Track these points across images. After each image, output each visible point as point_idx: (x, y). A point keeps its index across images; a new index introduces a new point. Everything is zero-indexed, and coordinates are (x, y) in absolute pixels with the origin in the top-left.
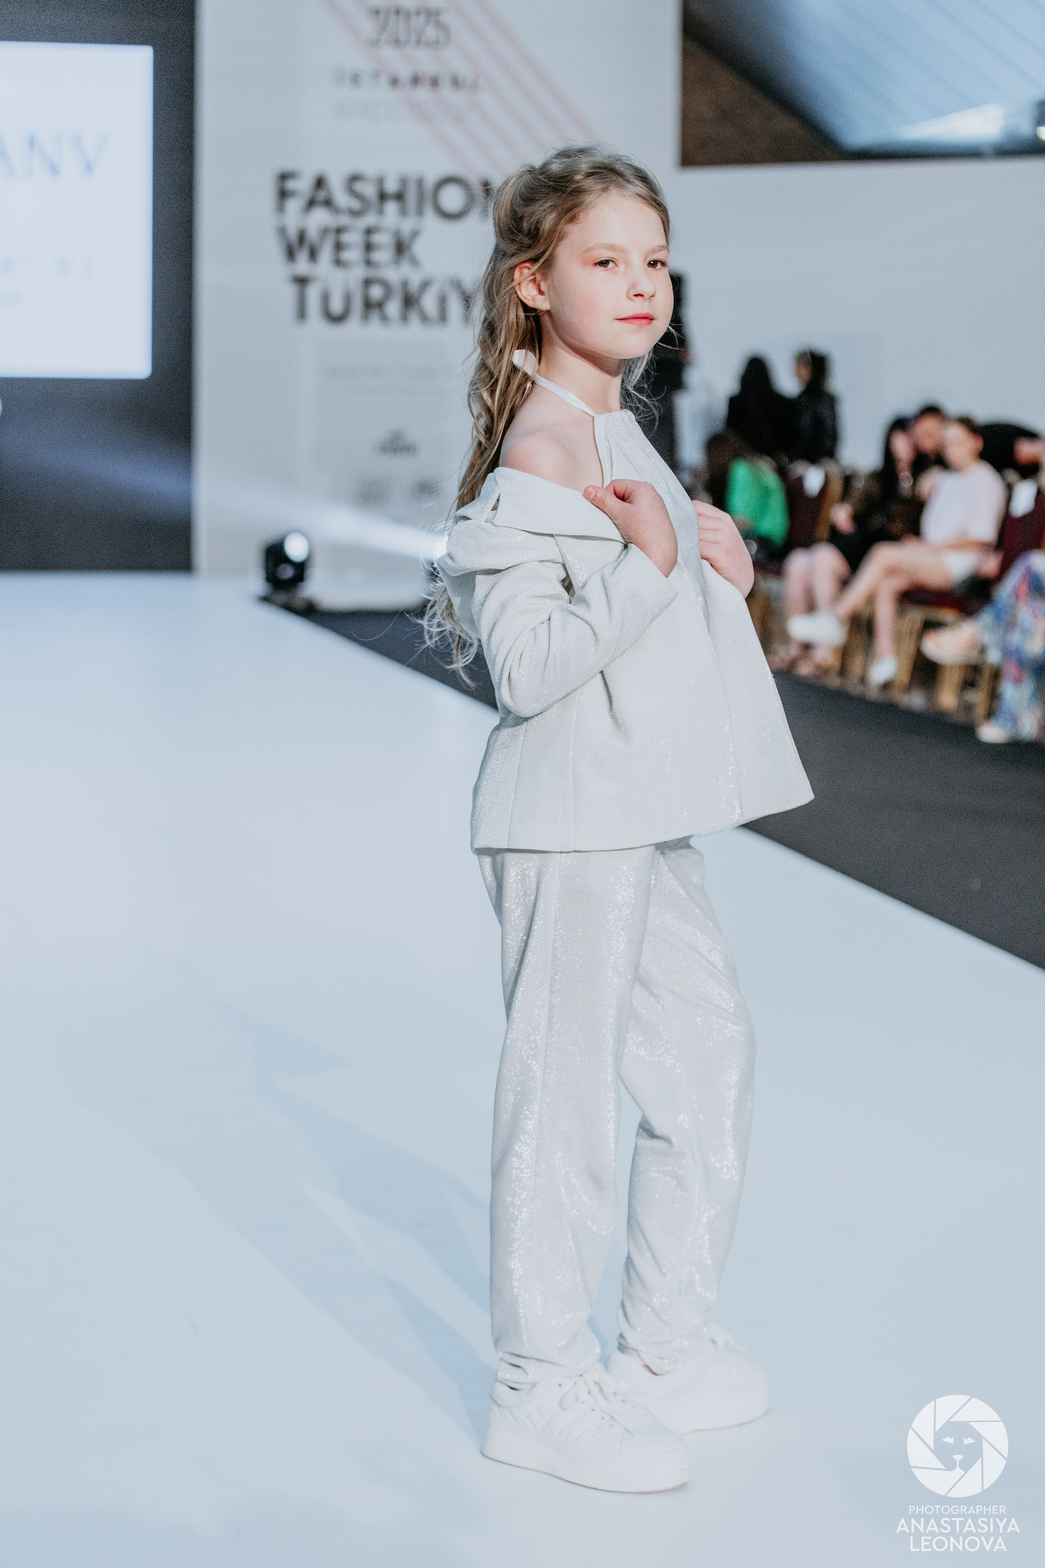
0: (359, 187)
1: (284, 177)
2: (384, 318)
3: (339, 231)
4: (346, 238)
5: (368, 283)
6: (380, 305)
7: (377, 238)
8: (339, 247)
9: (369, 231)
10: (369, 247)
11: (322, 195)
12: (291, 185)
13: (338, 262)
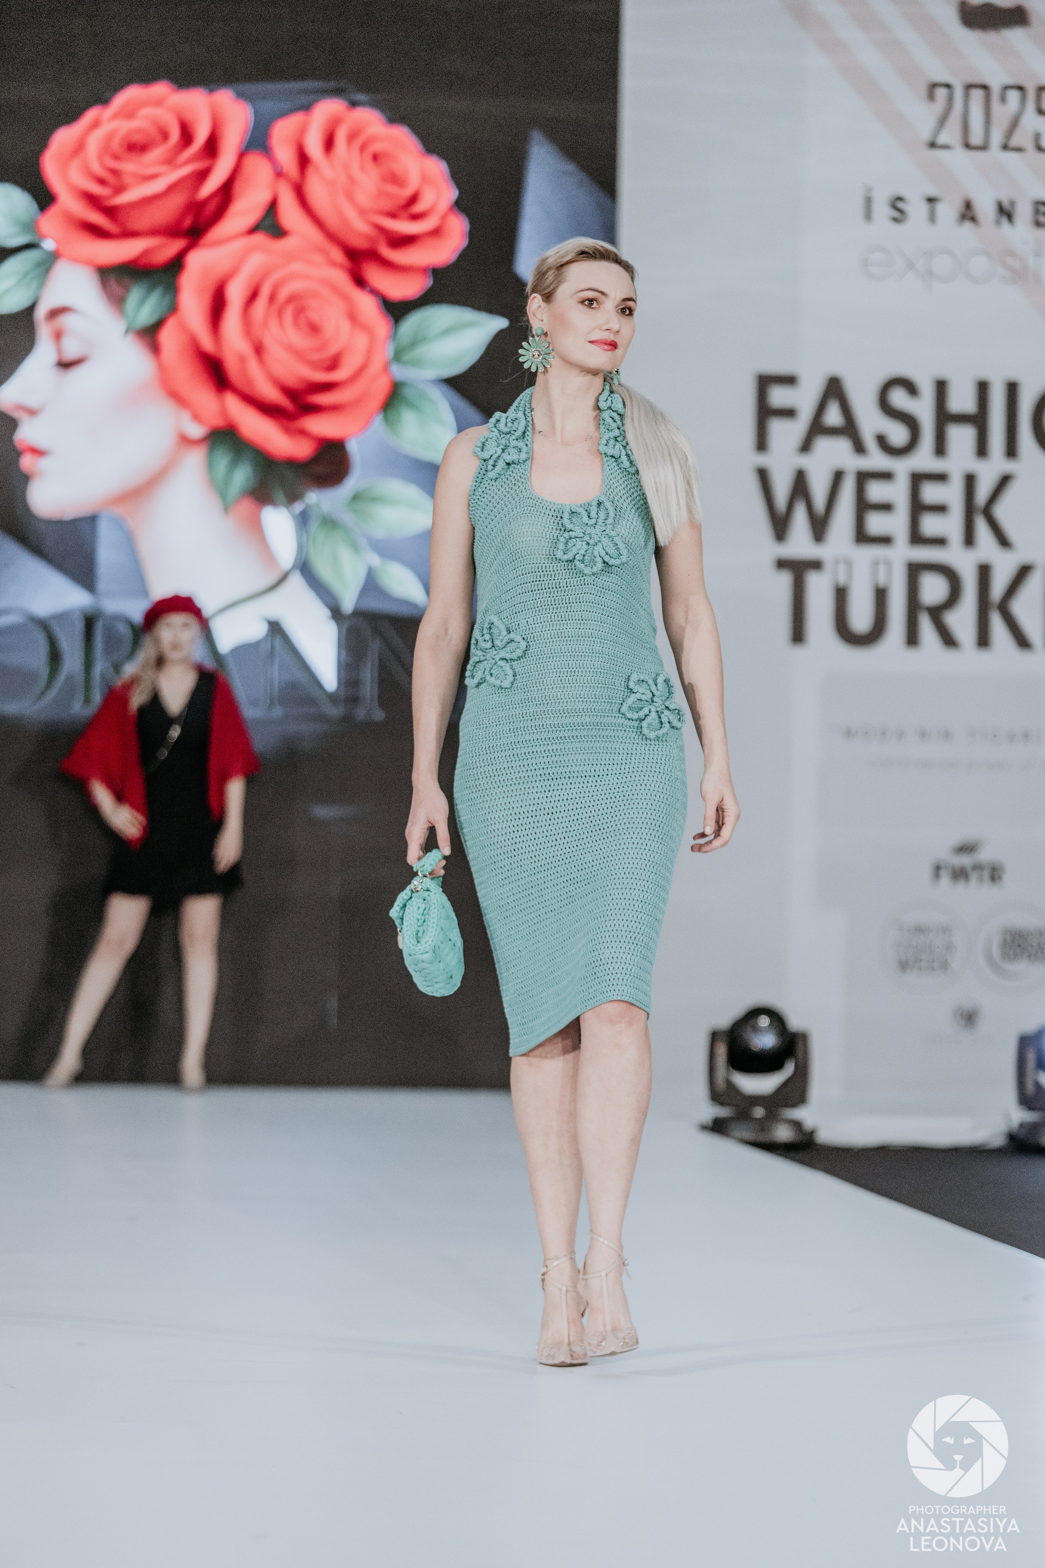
0: (899, 398)
1: (765, 382)
2: (948, 640)
3: (863, 477)
4: (876, 491)
5: (915, 570)
6: (936, 613)
7: (931, 493)
8: (863, 506)
9: (917, 479)
10: (918, 508)
11: (833, 416)
12: (778, 396)
13: (862, 537)
